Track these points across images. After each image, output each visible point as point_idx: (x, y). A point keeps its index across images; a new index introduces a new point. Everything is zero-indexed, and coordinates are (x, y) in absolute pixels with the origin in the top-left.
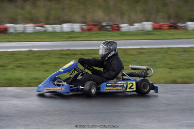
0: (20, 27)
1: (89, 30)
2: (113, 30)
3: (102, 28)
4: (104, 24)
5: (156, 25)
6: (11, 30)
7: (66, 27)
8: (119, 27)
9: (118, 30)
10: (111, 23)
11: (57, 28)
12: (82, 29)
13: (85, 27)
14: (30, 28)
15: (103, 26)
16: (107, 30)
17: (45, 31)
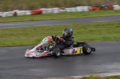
0: (49, 10)
1: (94, 10)
2: (109, 9)
3: (102, 8)
6: (44, 12)
7: (79, 9)
8: (113, 7)
9: (112, 9)
10: (107, 5)
11: (73, 9)
12: (90, 10)
13: (91, 8)
14: (56, 10)
15: (103, 7)
16: (105, 9)
17: (66, 12)
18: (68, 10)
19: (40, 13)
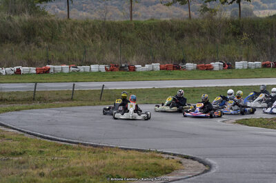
1: (111, 70)
2: (130, 70)
4: (123, 65)
5: (163, 66)
6: (52, 71)
9: (134, 70)
11: (87, 68)
13: (108, 68)
14: (66, 68)
18: (81, 68)
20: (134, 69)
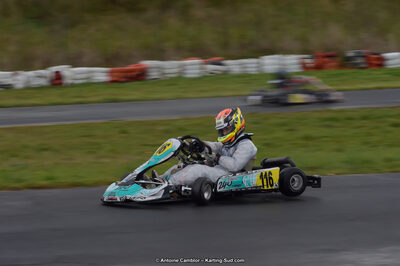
0: (171, 67)
1: (318, 67)
2: (371, 65)
3: (347, 63)
4: (350, 54)
6: (154, 74)
7: (270, 63)
8: (383, 59)
9: (380, 65)
10: (364, 51)
11: (250, 65)
12: (305, 67)
13: (309, 61)
14: (193, 67)
15: (349, 59)
16: (356, 66)
17: (225, 73)
18: (234, 66)
19: (140, 76)
20: (380, 63)
